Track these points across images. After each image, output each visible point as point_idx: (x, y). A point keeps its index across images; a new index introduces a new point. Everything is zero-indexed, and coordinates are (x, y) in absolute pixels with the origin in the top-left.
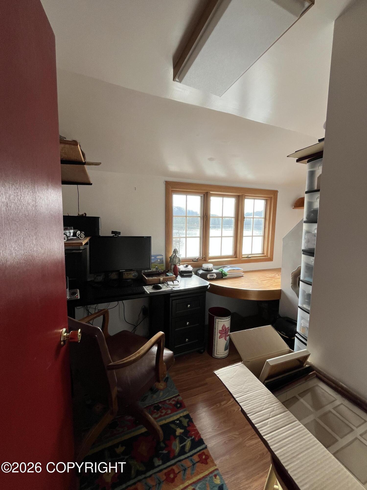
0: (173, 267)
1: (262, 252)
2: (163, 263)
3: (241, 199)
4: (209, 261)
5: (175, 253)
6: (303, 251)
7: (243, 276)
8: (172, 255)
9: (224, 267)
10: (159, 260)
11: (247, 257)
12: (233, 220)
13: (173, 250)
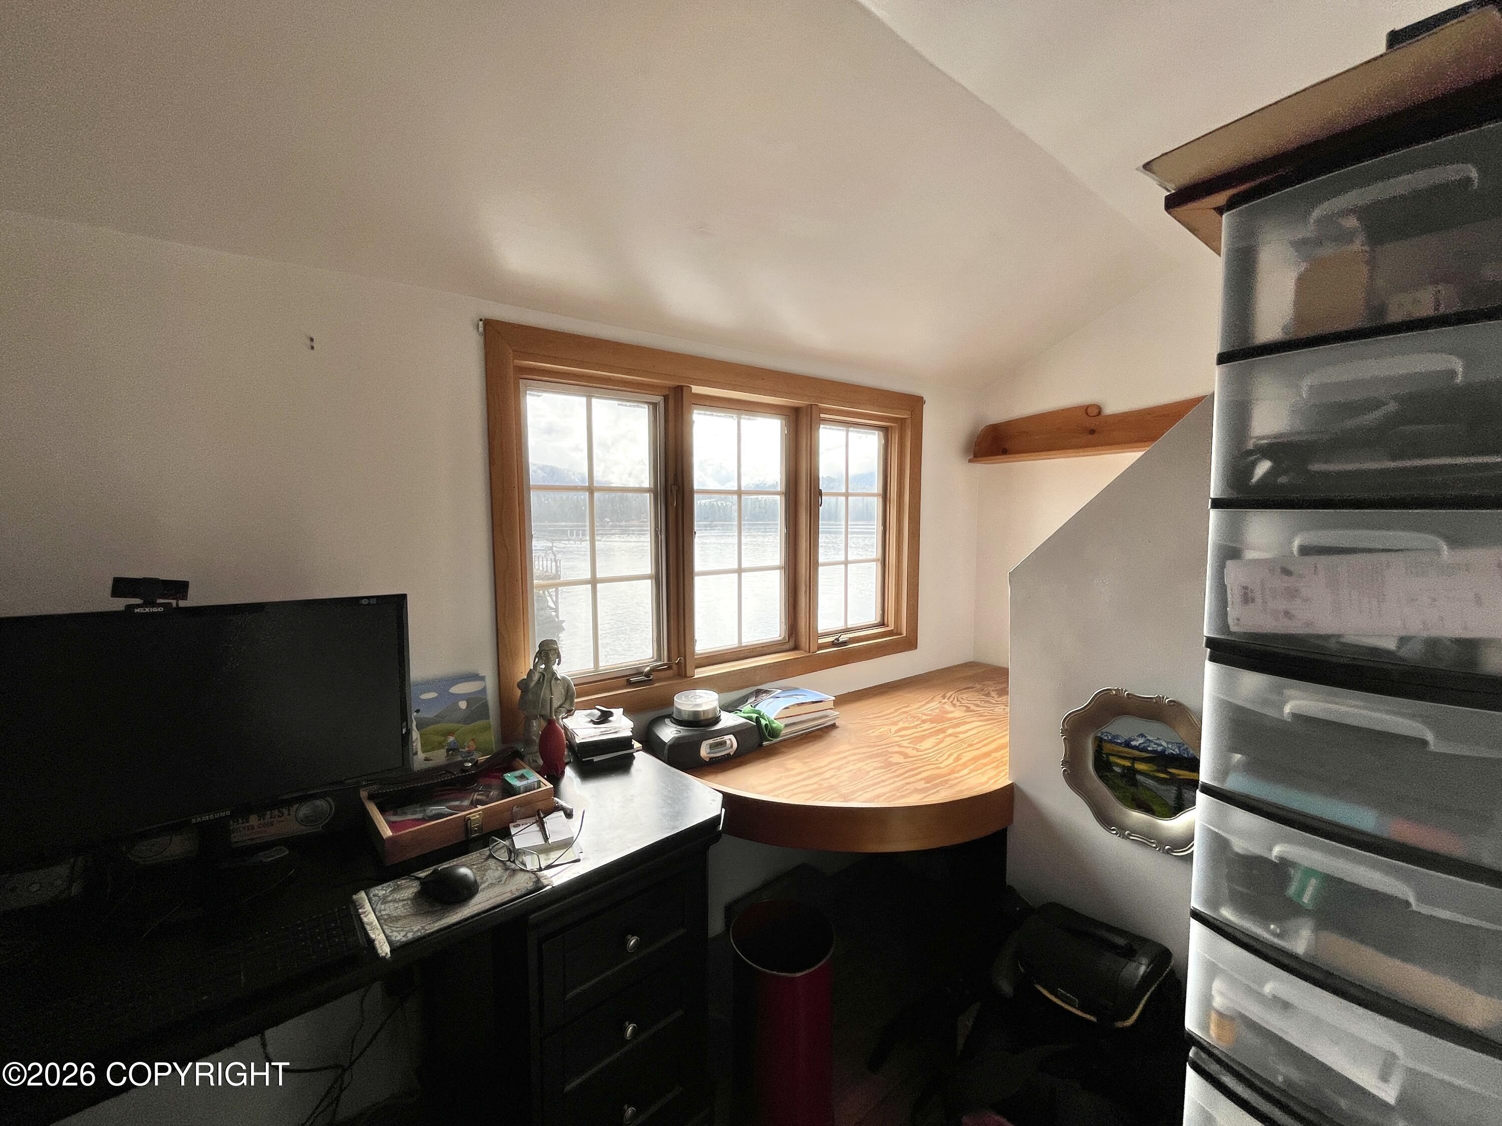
0: (537, 726)
1: (878, 620)
2: (487, 717)
3: (804, 421)
4: (700, 673)
5: (548, 662)
6: (1211, 643)
7: (833, 726)
8: (530, 673)
9: (758, 693)
10: (463, 705)
11: (833, 644)
12: (779, 501)
13: (537, 649)
